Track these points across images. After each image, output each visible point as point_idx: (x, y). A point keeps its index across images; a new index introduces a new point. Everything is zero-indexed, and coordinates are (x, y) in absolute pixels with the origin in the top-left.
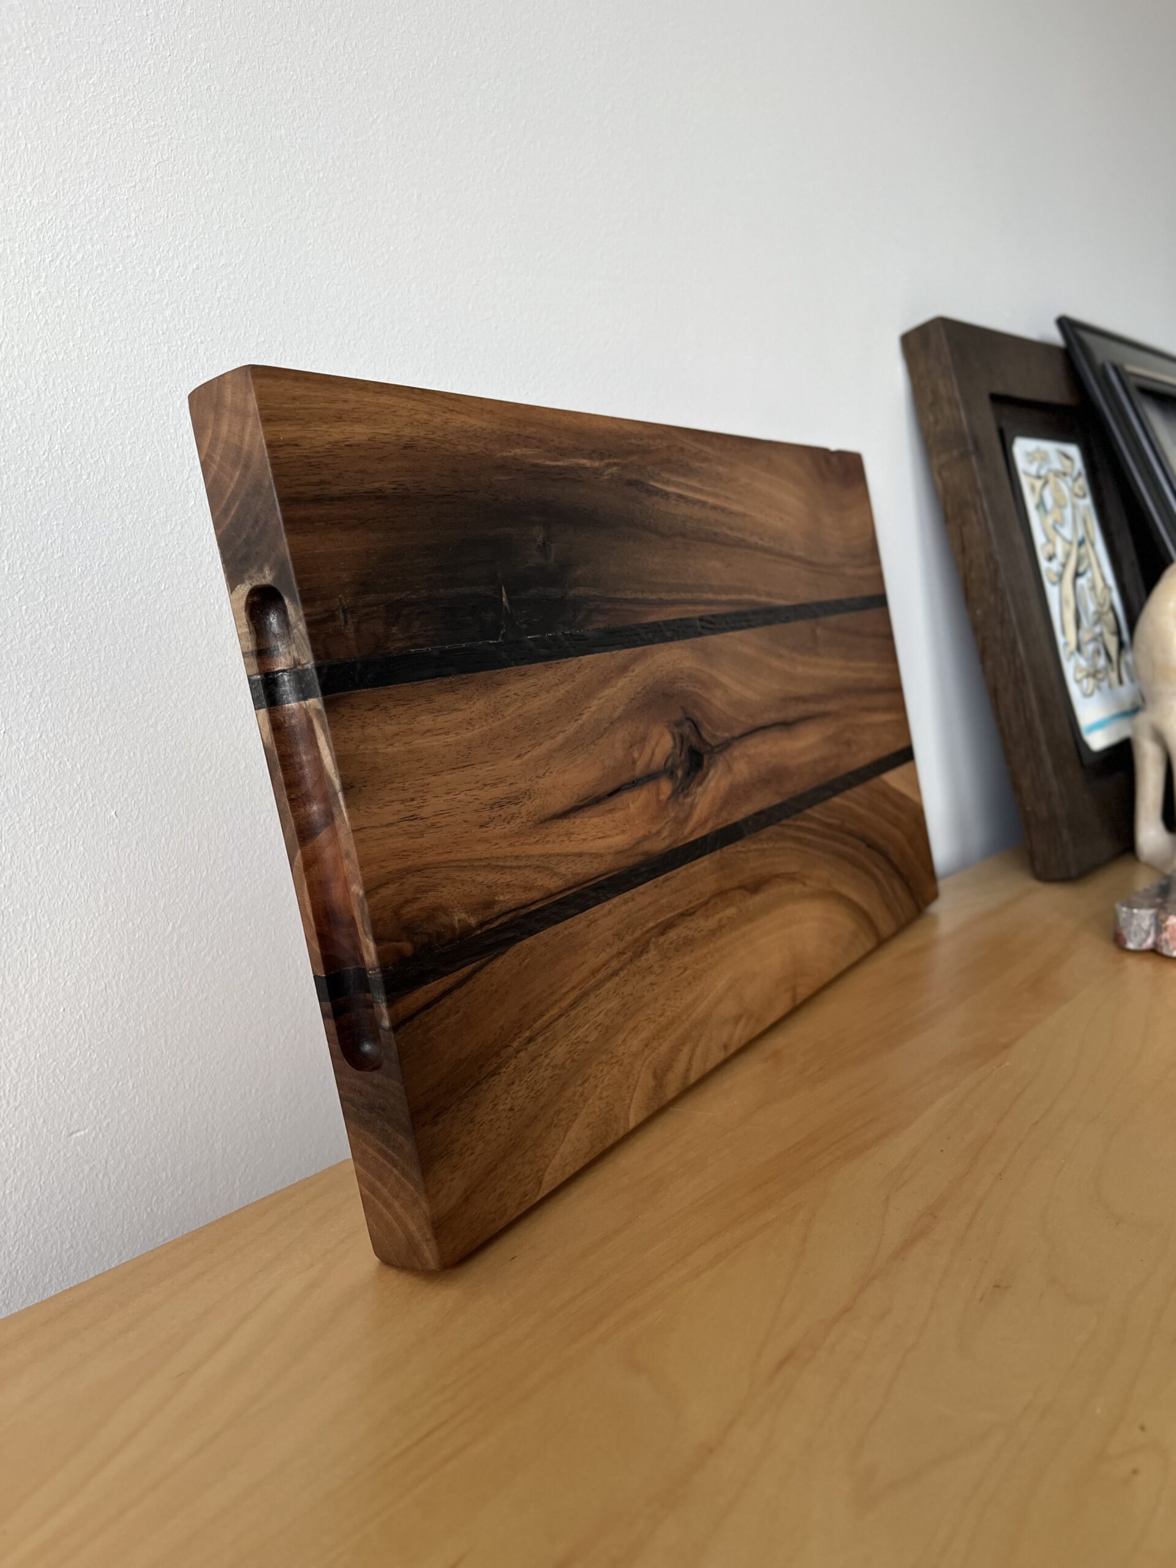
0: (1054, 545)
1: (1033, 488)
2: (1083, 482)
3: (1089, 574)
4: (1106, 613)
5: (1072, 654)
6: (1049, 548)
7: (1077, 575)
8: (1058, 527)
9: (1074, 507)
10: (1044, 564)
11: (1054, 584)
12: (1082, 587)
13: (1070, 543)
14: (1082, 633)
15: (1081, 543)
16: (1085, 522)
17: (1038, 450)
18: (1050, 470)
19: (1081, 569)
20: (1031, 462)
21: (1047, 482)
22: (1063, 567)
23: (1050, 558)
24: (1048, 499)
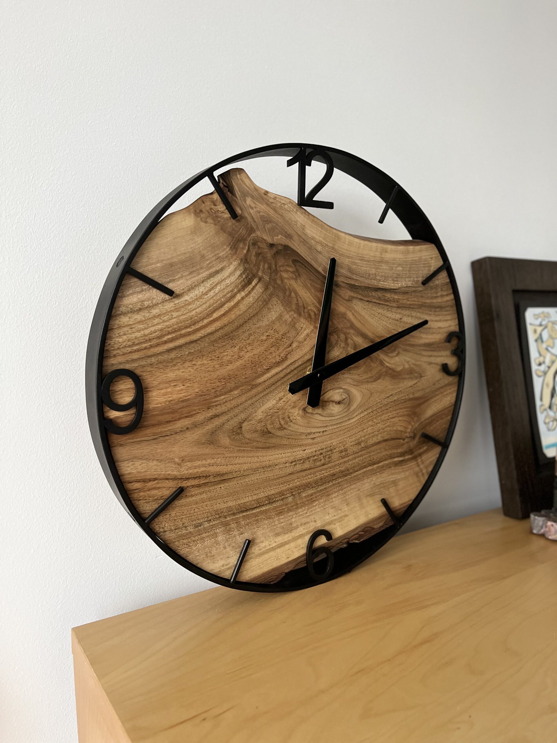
1: (535, 331)
5: (545, 410)
6: (541, 359)
10: (534, 367)
11: (539, 376)
13: (556, 356)
17: (543, 313)
18: (549, 322)
21: (546, 327)
22: (549, 367)
23: (540, 364)
24: (545, 335)
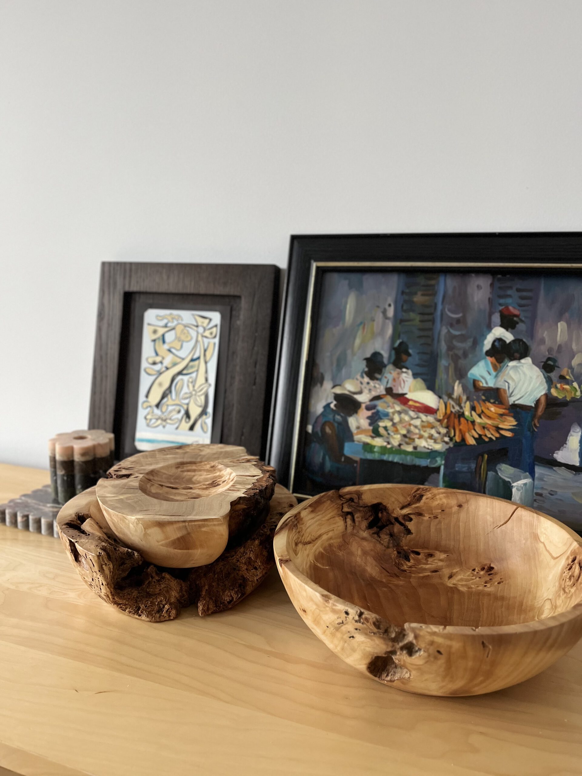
0: (163, 358)
1: (155, 332)
2: (217, 331)
3: (194, 375)
4: (199, 396)
5: (150, 406)
6: (158, 359)
7: (180, 373)
8: (173, 350)
9: (197, 341)
10: (144, 364)
11: (149, 374)
12: (182, 380)
13: (183, 359)
14: (165, 400)
15: (192, 360)
16: (205, 351)
17: (171, 314)
18: (179, 324)
19: (185, 372)
20: (161, 320)
21: (173, 329)
22: (167, 369)
23: (154, 363)
24: (169, 337)
